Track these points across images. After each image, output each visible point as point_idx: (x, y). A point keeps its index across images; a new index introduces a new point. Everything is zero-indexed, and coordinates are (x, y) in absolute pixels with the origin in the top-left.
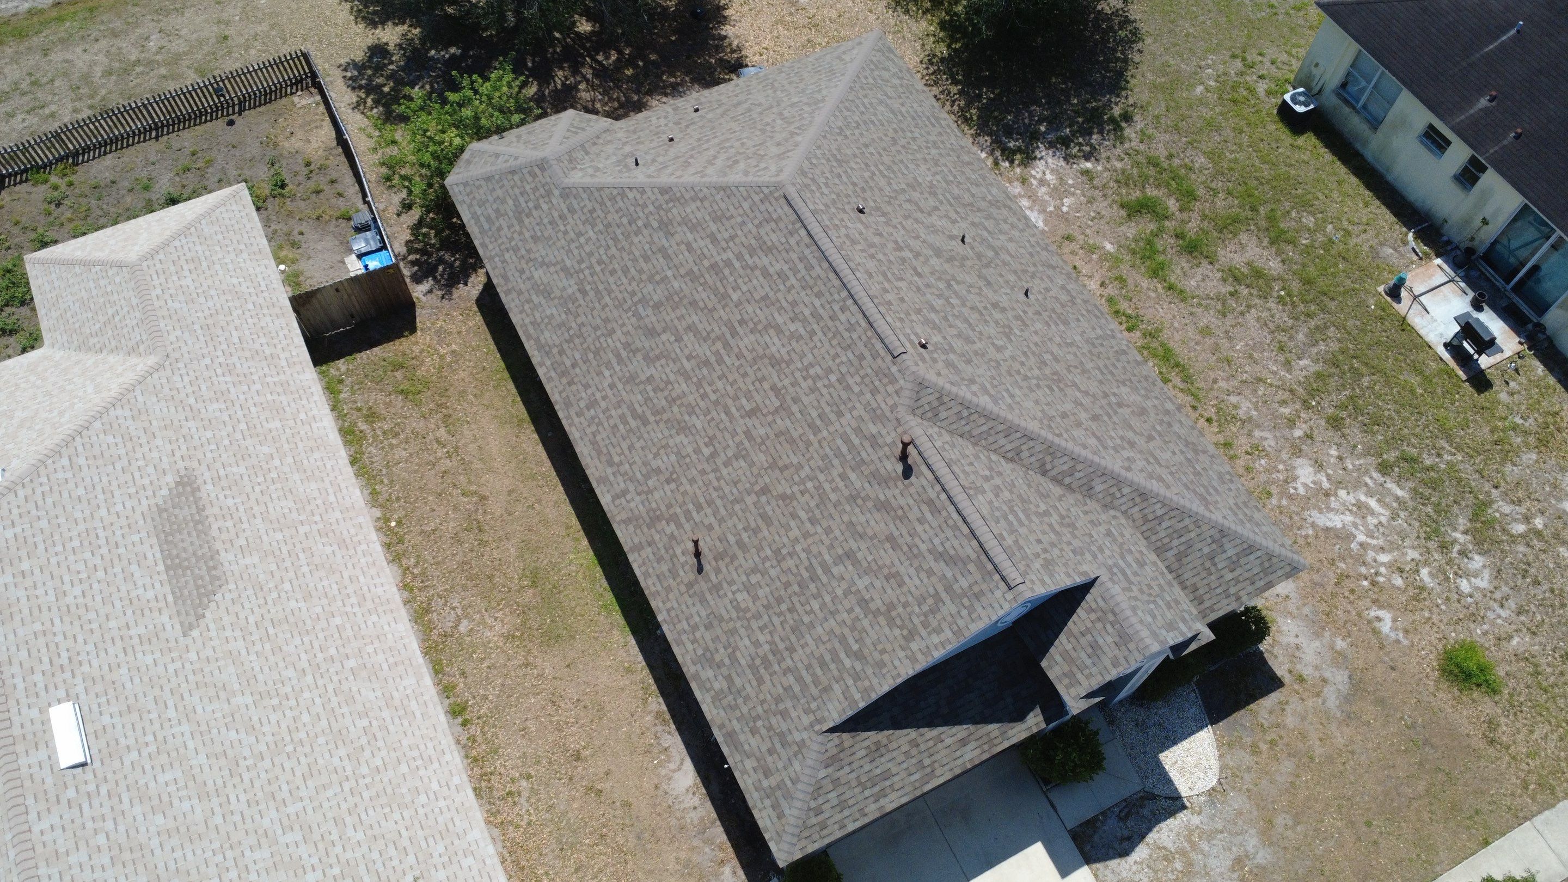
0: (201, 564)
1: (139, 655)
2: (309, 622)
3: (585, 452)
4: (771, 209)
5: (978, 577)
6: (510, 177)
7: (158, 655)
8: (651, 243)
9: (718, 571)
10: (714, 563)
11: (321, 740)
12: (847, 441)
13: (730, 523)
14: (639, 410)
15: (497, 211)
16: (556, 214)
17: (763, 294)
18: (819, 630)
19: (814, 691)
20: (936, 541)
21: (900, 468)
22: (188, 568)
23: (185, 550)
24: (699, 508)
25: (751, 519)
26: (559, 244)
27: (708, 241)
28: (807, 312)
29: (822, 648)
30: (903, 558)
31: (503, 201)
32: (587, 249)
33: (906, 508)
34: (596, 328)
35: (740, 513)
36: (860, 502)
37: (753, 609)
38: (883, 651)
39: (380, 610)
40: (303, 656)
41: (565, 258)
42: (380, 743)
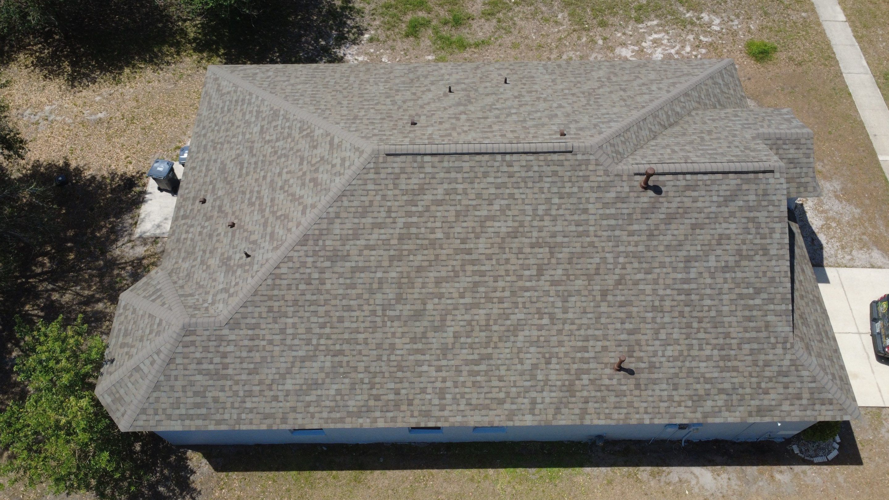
3: (478, 418)
4: (390, 170)
5: (754, 187)
6: (172, 366)
8: (341, 275)
9: (640, 359)
10: (633, 359)
12: (607, 217)
13: (611, 332)
14: (476, 357)
15: (196, 394)
16: (246, 342)
17: (454, 213)
18: (725, 308)
19: (764, 334)
20: (715, 198)
21: (651, 193)
24: (585, 349)
25: (619, 315)
26: (276, 353)
27: (376, 231)
28: (493, 191)
29: (739, 313)
30: (713, 226)
31: (192, 384)
32: (301, 330)
33: (680, 205)
34: (379, 358)
35: (608, 321)
36: (656, 233)
37: (684, 347)
38: (765, 273)
41: (294, 354)
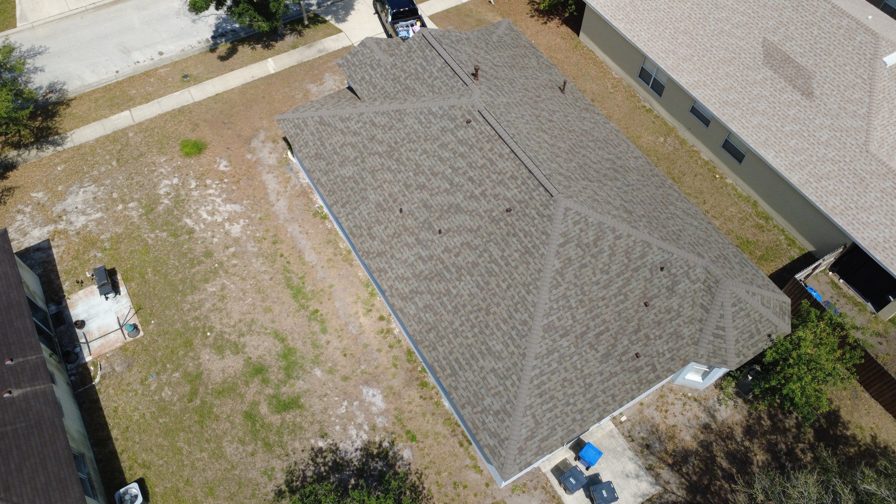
0: (778, 65)
1: (775, 23)
2: (721, 65)
7: (768, 26)
9: (552, 85)
11: (691, 28)
14: (609, 145)
22: (782, 62)
23: (788, 67)
24: (567, 104)
37: (533, 70)
39: (696, 84)
40: (715, 52)
42: (669, 37)
